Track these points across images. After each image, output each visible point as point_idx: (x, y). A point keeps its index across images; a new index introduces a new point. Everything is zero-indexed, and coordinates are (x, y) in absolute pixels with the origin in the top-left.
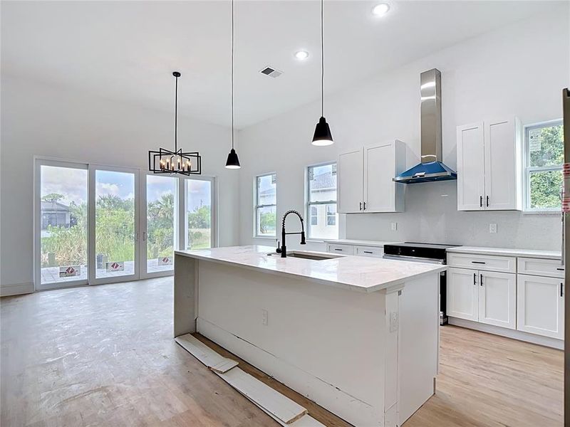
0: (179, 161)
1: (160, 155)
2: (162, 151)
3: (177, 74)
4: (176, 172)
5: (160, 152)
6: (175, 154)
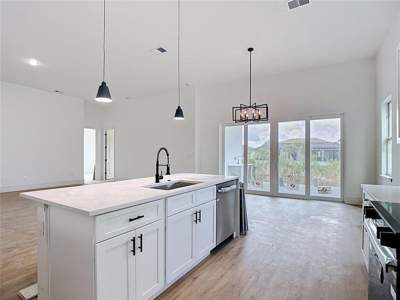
1: (241, 109)
3: (251, 50)
4: (250, 120)
5: (241, 107)
6: (250, 107)
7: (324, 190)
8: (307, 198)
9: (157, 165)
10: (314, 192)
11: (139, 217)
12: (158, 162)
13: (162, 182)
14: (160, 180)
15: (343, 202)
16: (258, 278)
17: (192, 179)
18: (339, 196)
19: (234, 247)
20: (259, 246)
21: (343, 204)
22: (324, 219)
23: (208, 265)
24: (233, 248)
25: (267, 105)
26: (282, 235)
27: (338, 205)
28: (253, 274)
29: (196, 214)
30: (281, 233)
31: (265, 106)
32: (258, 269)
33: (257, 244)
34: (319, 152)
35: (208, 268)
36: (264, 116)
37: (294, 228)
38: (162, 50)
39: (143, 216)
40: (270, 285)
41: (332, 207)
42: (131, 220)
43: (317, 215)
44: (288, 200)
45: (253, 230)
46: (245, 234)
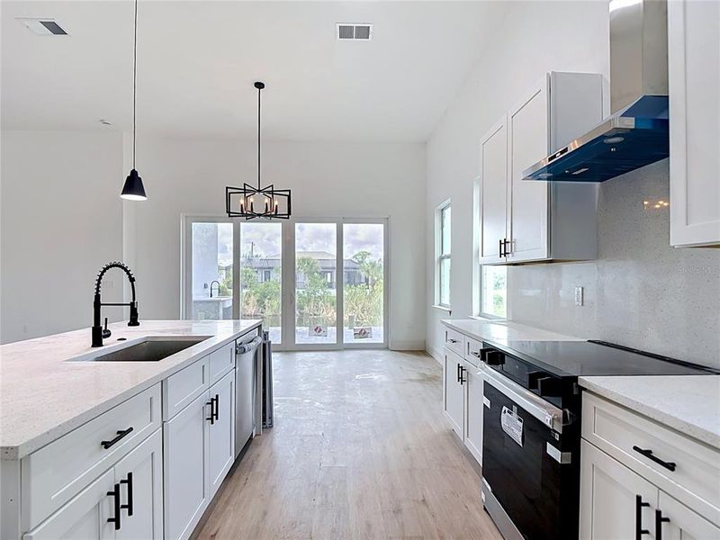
0: (267, 200)
1: (245, 193)
2: (247, 188)
3: (259, 85)
4: (259, 215)
5: (245, 189)
6: (259, 191)
7: (363, 334)
8: (340, 347)
9: (97, 305)
10: (349, 338)
11: (122, 434)
12: (97, 297)
13: (110, 344)
14: (105, 341)
15: (387, 348)
16: (326, 496)
17: (173, 331)
18: (381, 340)
19: (261, 454)
20: (302, 440)
21: (387, 352)
22: (376, 377)
23: (227, 503)
24: (259, 455)
25: (290, 191)
26: (329, 413)
27: (381, 353)
28: (315, 492)
29: (212, 404)
30: (328, 411)
31: (288, 193)
32: (318, 481)
33: (298, 437)
34: (329, 274)
35: (230, 508)
36: (283, 210)
37: (342, 399)
38: (55, 29)
39: (131, 429)
40: (349, 498)
41: (376, 357)
42: (107, 445)
43: (364, 372)
44: (312, 354)
45: (280, 416)
46: (271, 426)
